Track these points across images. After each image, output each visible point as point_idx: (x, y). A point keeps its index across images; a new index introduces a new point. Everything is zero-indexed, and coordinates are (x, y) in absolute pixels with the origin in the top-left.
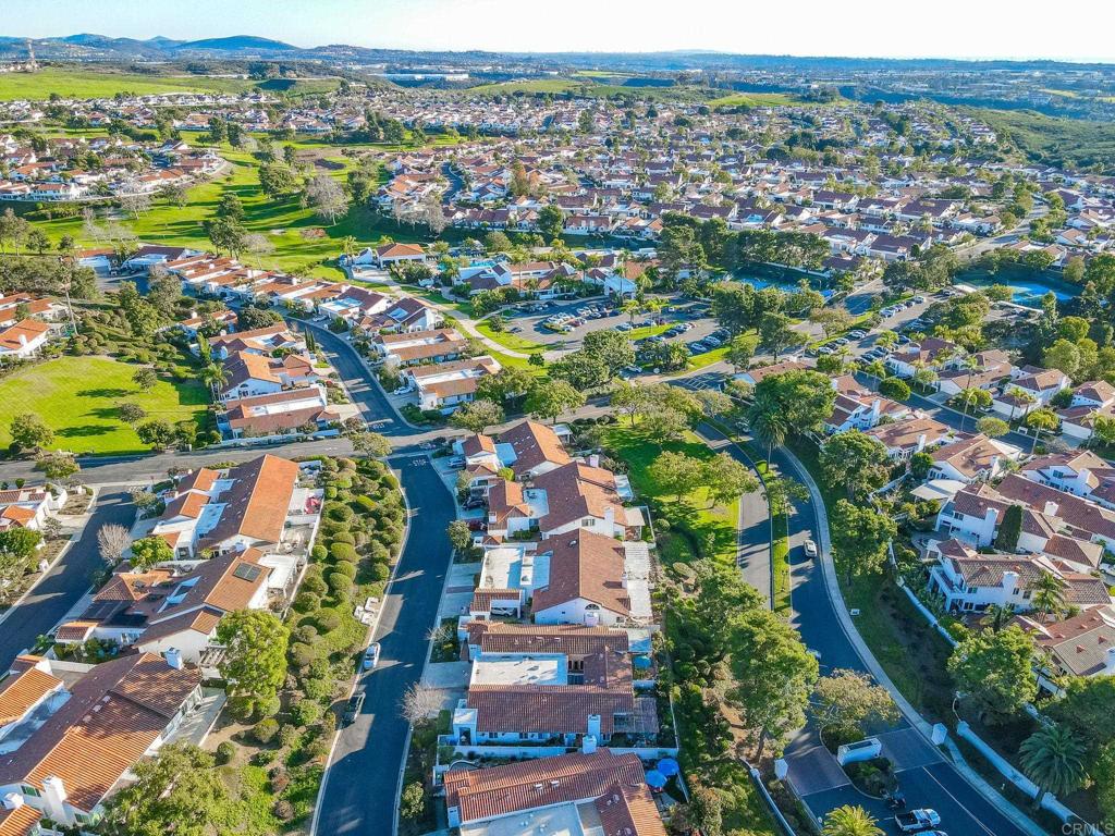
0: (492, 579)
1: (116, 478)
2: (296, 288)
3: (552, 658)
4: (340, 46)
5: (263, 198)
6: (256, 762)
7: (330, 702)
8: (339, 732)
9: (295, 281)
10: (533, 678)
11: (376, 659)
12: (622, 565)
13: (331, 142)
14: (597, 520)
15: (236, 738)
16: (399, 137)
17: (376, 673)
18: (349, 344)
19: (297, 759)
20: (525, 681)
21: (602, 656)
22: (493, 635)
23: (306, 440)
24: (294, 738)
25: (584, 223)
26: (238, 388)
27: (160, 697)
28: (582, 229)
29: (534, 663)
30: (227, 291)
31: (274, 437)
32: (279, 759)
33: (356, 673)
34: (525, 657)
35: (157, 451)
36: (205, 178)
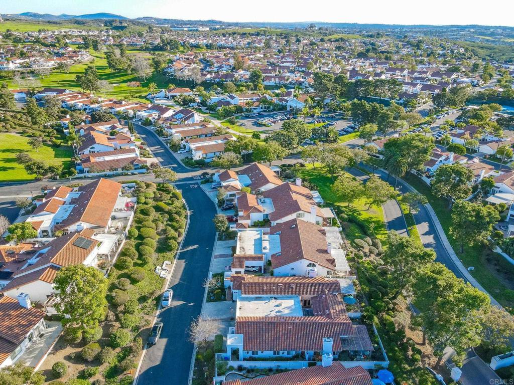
0: (244, 248)
1: (10, 193)
2: (124, 105)
3: (290, 298)
4: (149, 18)
5: (109, 71)
6: (83, 376)
7: (138, 330)
8: (145, 351)
9: (124, 103)
10: (279, 312)
11: (170, 300)
12: (325, 240)
13: (144, 50)
14: (306, 214)
15: (68, 358)
16: (177, 48)
17: (170, 309)
18: (152, 131)
19: (113, 372)
20: (273, 314)
21: (324, 296)
22: (249, 283)
23: (127, 175)
24: (111, 357)
25: (273, 79)
26: (89, 149)
27: (10, 328)
28: (272, 83)
29: (278, 302)
30: (87, 107)
31: (108, 172)
32: (100, 372)
33: (156, 310)
34: (271, 297)
35: (37, 180)
36: (80, 62)
